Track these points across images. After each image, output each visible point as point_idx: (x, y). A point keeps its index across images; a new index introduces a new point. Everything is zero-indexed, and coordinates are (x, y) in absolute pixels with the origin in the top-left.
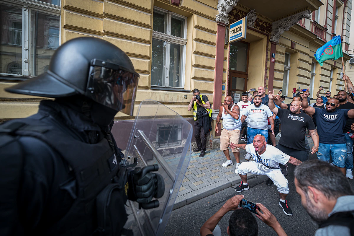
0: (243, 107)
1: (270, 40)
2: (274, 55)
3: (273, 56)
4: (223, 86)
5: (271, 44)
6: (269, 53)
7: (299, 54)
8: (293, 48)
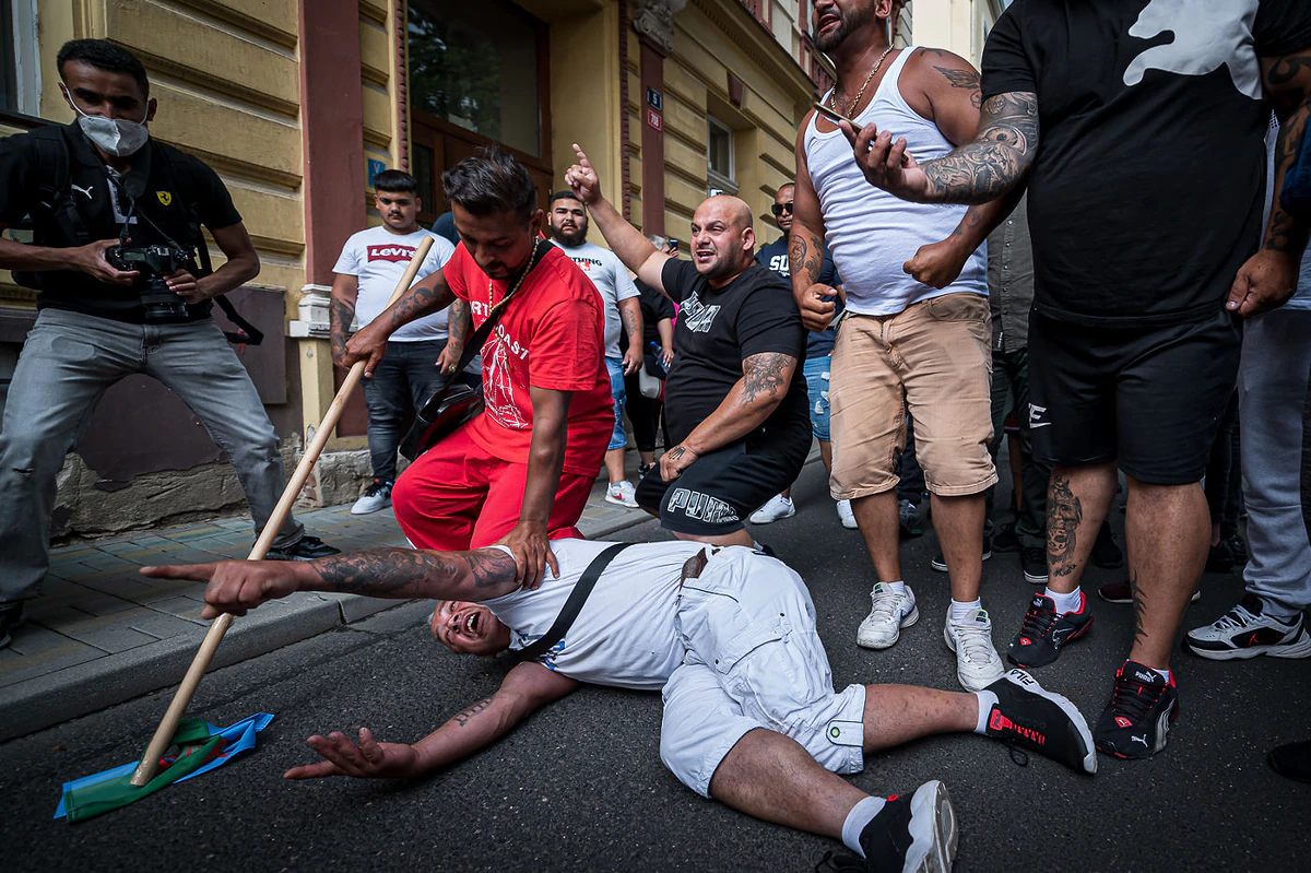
0: (374, 253)
1: (633, 24)
2: (658, 98)
3: (652, 104)
4: (371, 162)
5: (638, 47)
6: (634, 82)
7: (761, 134)
8: (738, 104)
